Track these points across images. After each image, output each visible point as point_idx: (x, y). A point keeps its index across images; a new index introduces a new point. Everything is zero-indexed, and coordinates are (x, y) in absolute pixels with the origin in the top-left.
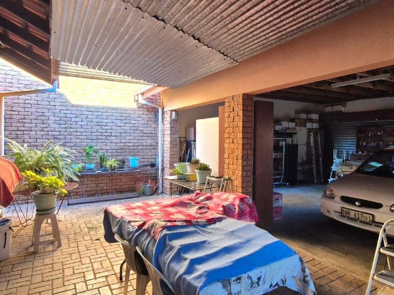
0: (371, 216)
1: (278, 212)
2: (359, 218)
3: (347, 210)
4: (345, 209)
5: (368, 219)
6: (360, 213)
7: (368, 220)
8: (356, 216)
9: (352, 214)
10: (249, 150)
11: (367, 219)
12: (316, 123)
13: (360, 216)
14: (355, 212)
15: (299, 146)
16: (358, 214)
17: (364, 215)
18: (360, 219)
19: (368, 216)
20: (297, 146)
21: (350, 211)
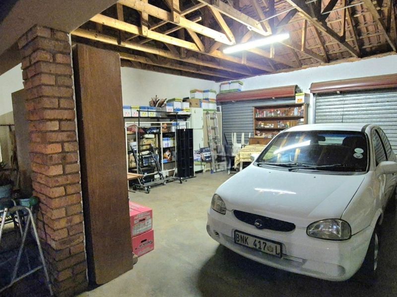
0: (279, 247)
1: (145, 240)
2: (260, 248)
3: (242, 235)
4: (240, 234)
5: (275, 251)
6: (262, 241)
7: (274, 253)
8: (256, 245)
9: (251, 242)
10: (66, 145)
11: (272, 251)
12: (212, 102)
13: (262, 246)
14: (255, 239)
15: (194, 130)
16: (259, 242)
17: (268, 244)
18: (262, 250)
19: (273, 245)
20: (191, 130)
21: (247, 236)
